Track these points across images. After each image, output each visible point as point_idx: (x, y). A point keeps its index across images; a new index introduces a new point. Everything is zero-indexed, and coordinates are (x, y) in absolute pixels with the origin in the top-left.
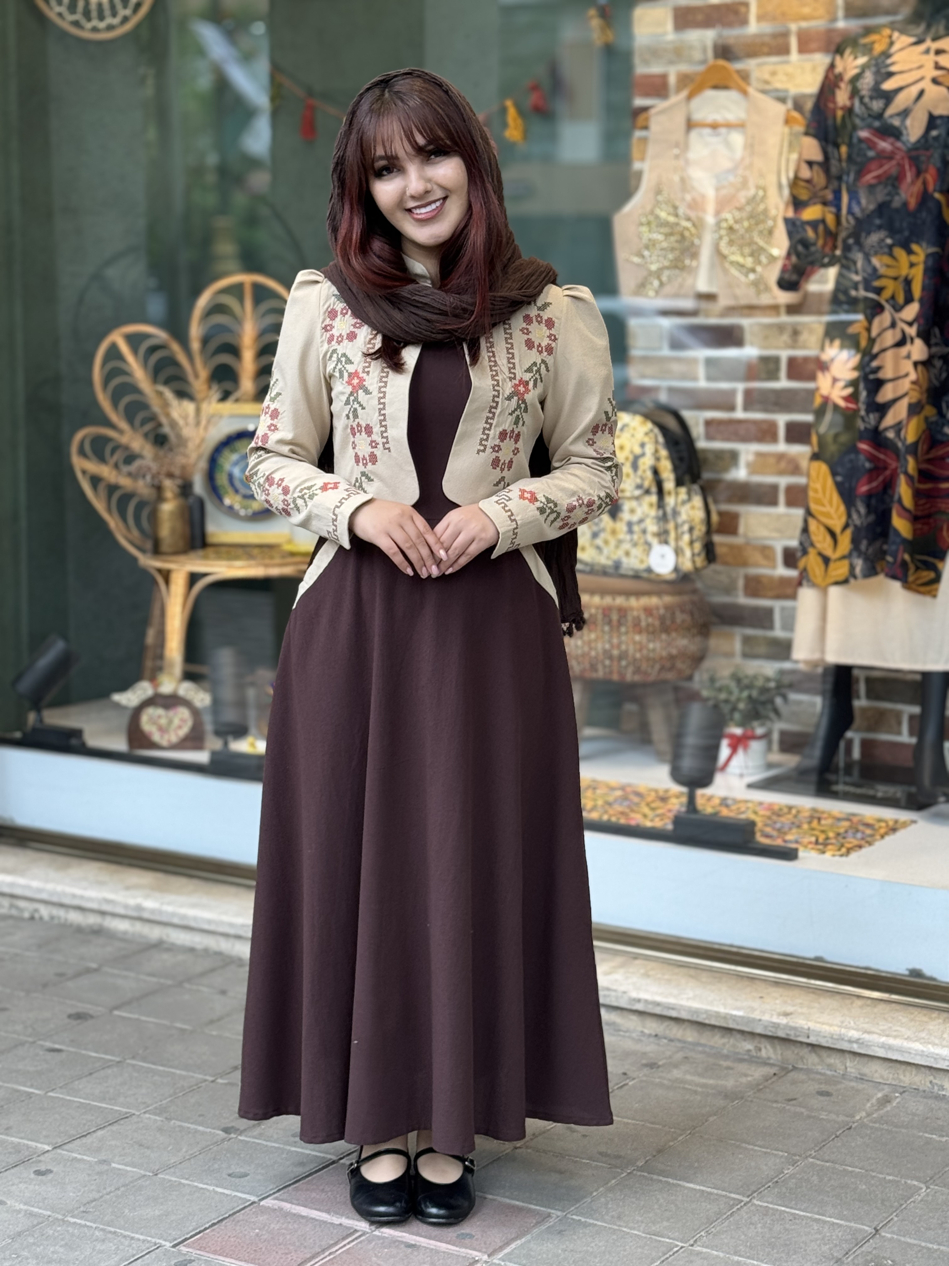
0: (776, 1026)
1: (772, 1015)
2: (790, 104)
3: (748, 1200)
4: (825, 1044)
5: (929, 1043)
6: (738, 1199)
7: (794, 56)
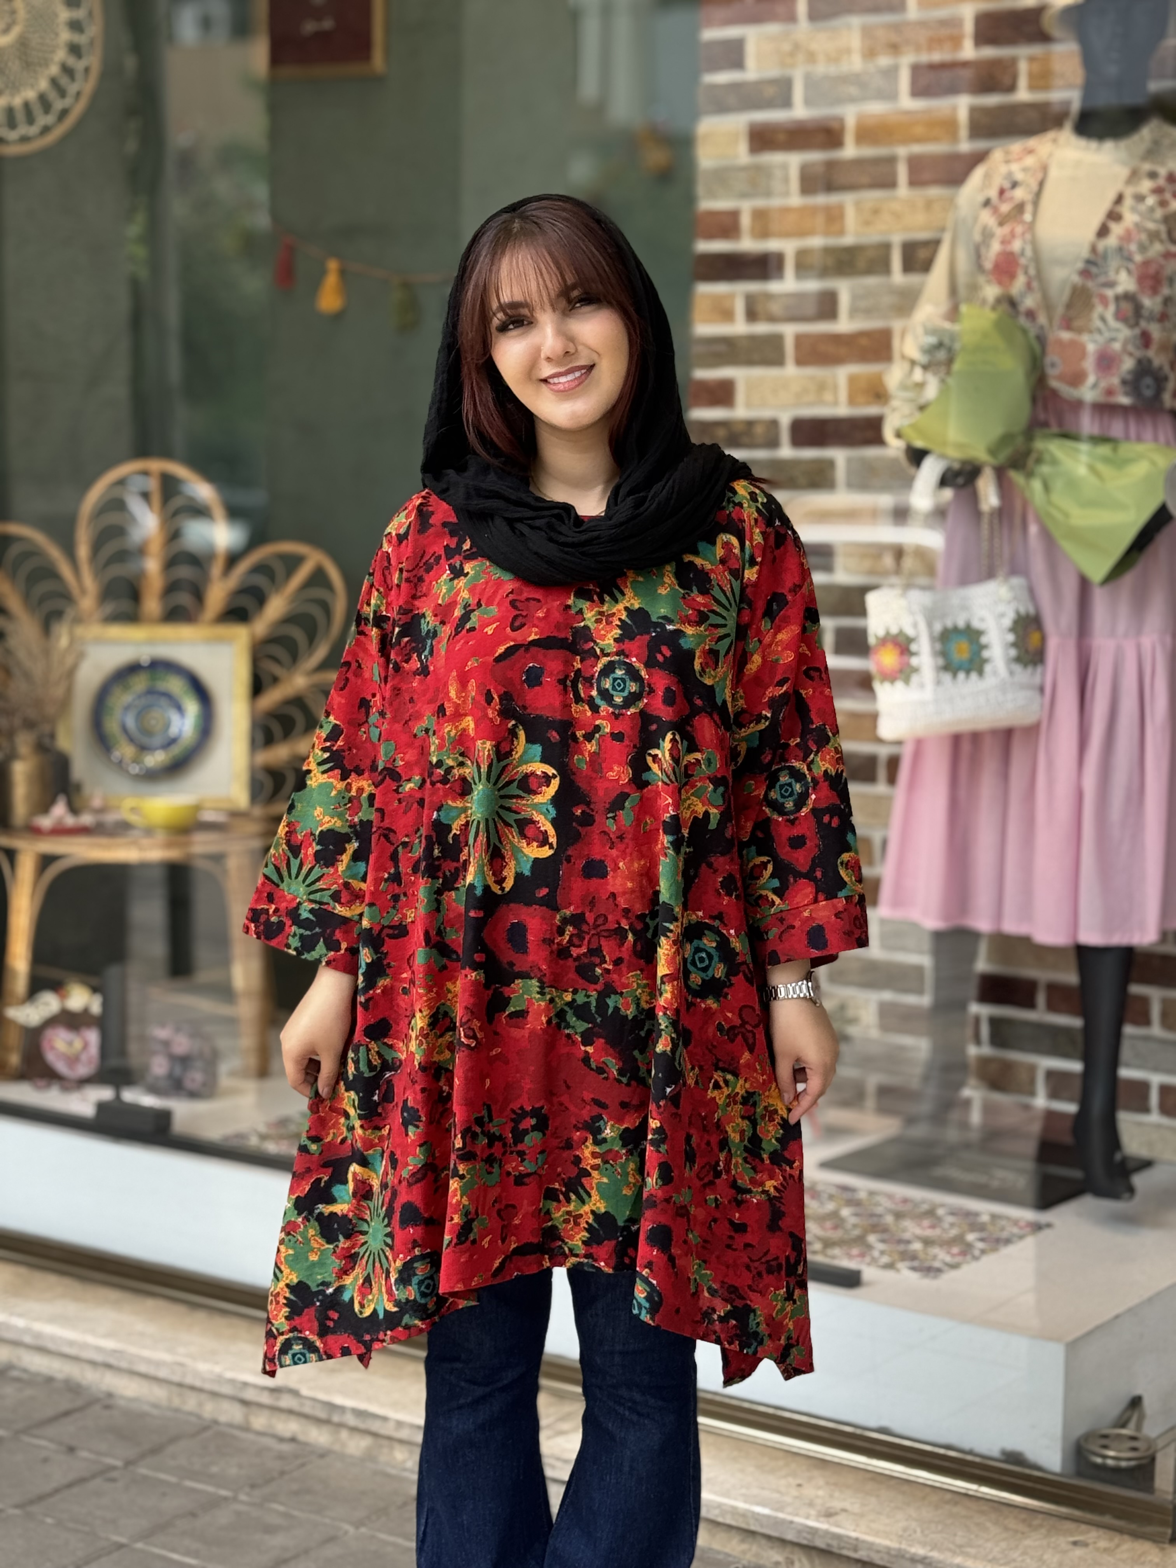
0: (814, 1531)
1: (807, 1517)
7: (903, 190)
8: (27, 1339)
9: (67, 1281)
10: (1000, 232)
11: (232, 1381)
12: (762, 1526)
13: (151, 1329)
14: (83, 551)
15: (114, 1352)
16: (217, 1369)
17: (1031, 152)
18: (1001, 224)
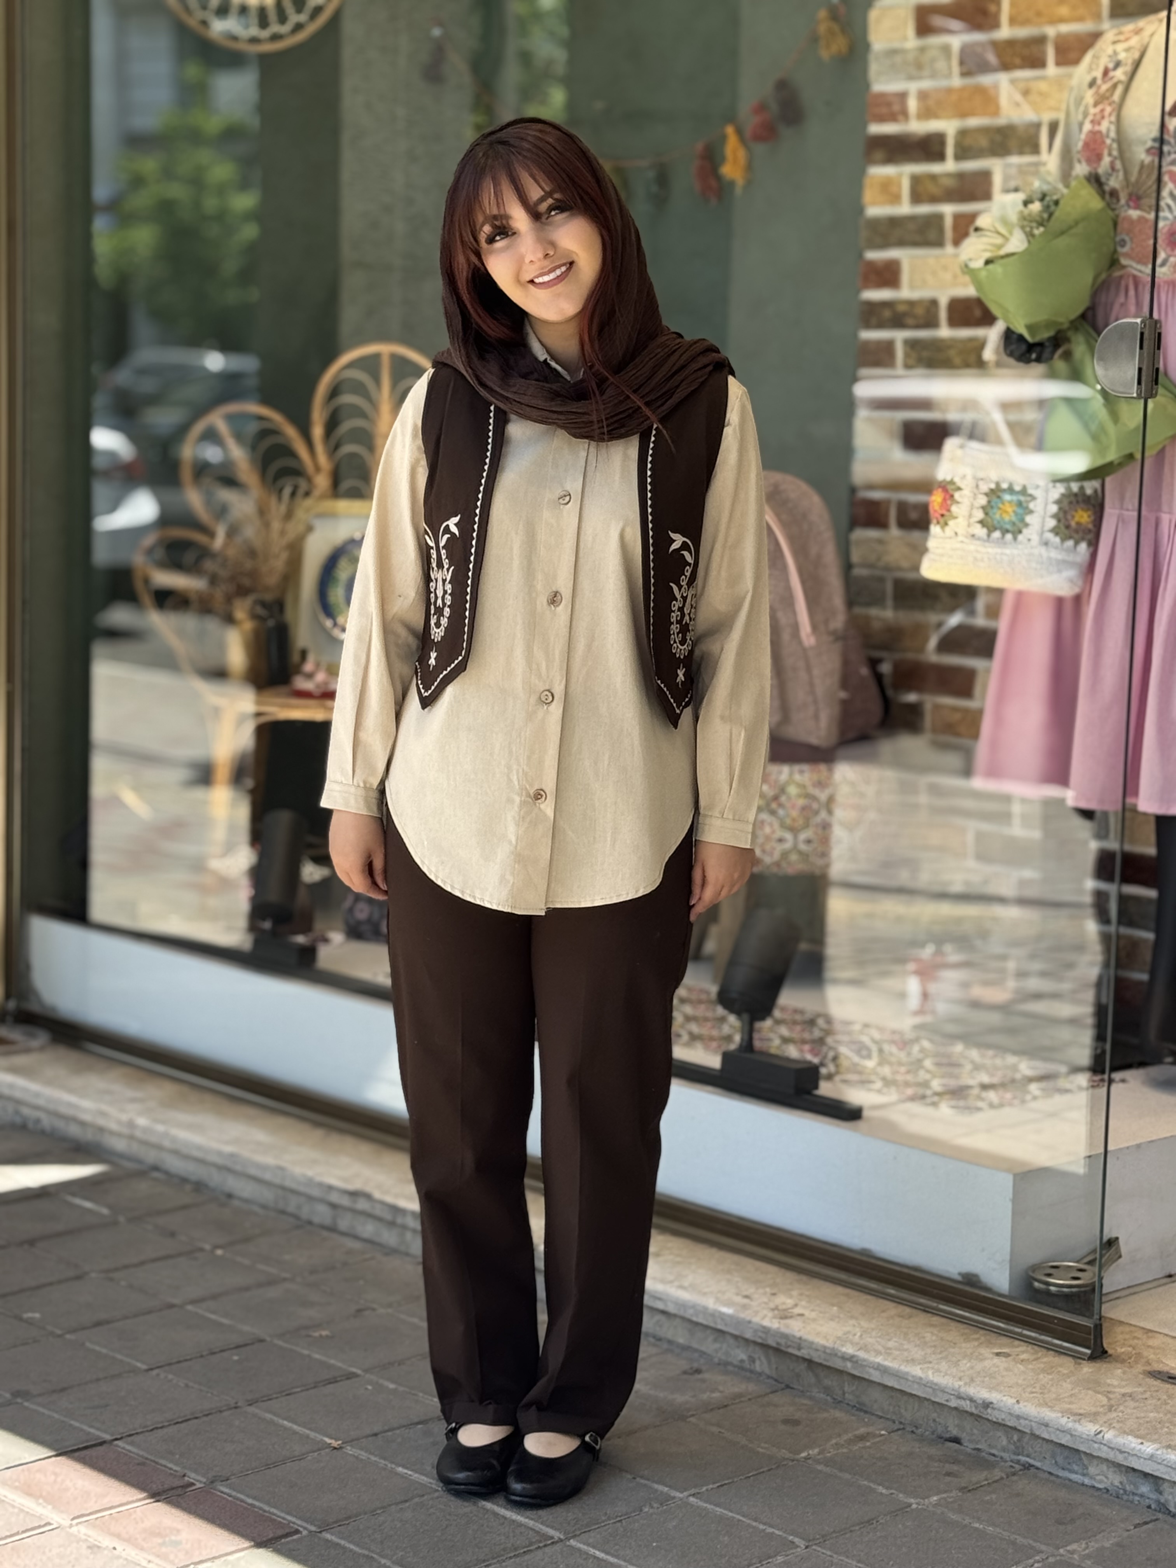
0: (766, 1330)
1: (767, 1318)
3: (562, 1537)
4: (817, 1360)
5: (933, 1368)
6: (549, 1536)
7: (1051, 69)
10: (1092, 111)
11: (320, 1185)
12: (726, 1325)
14: (318, 431)
15: (232, 1155)
16: (310, 1173)
17: (1138, 32)
18: (1096, 104)
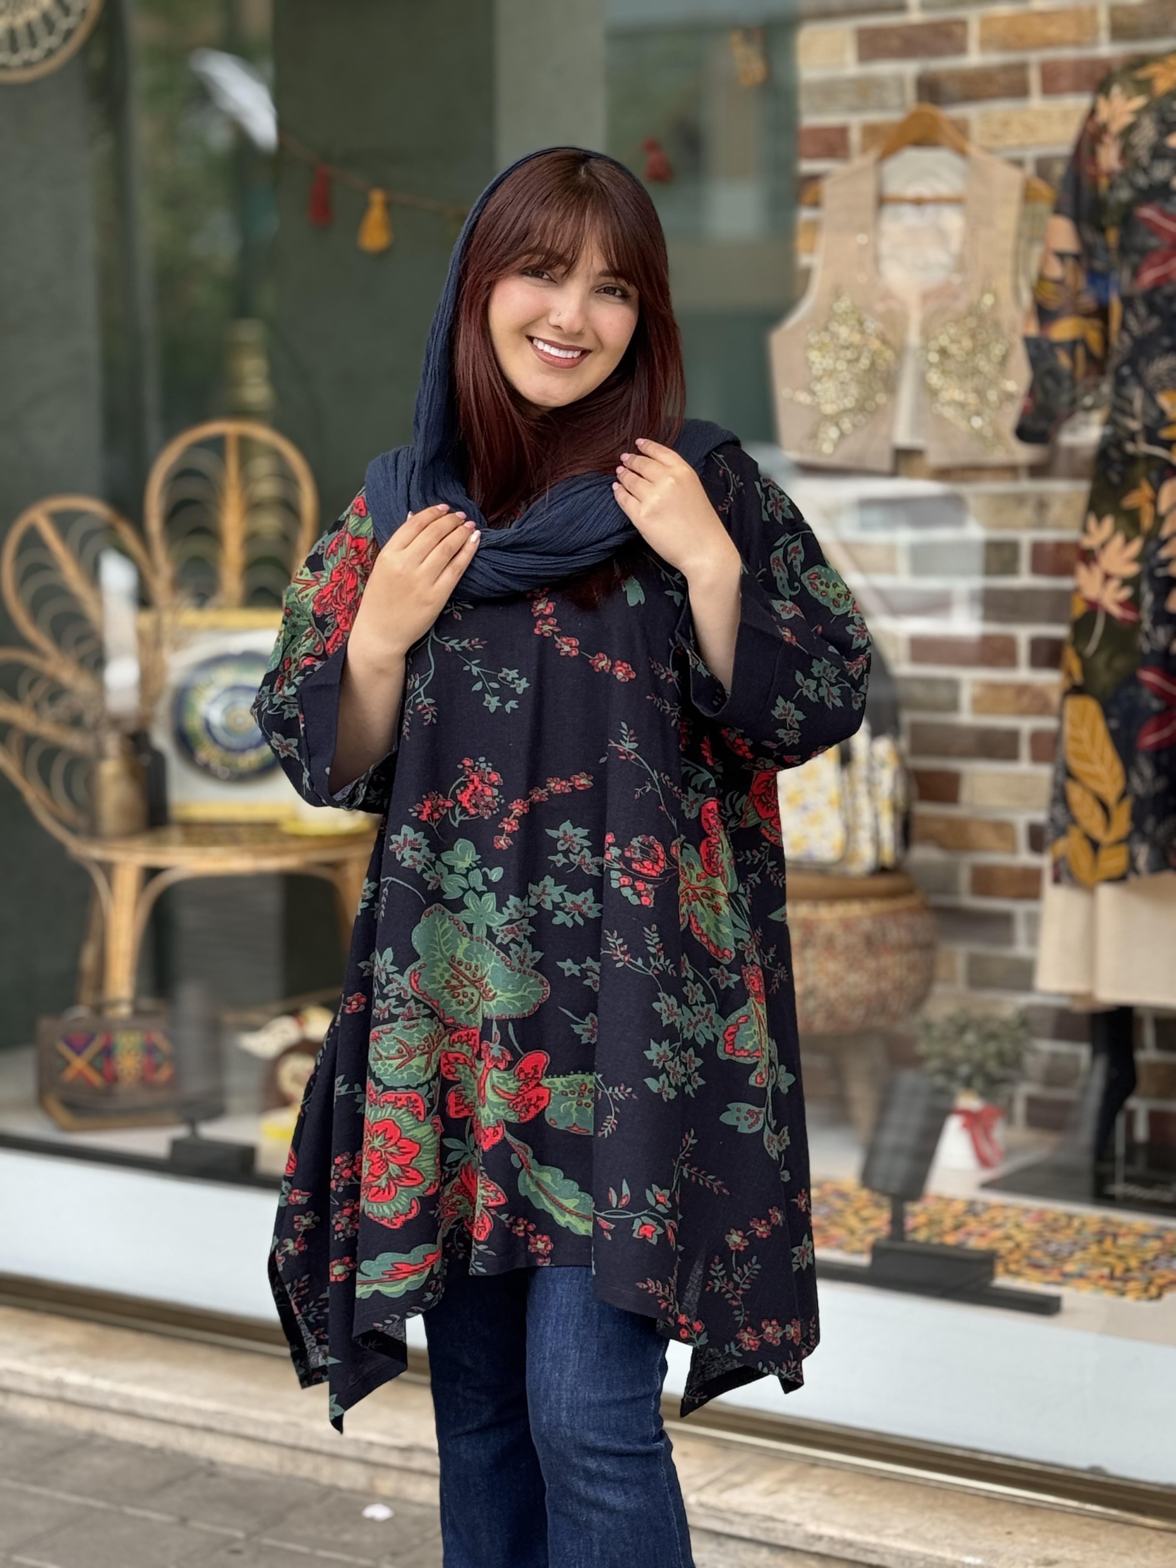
1: (1027, 1564)
2: (1030, 169)
7: (1036, 99)
8: (114, 1404)
9: (146, 1339)
13: (254, 1389)
